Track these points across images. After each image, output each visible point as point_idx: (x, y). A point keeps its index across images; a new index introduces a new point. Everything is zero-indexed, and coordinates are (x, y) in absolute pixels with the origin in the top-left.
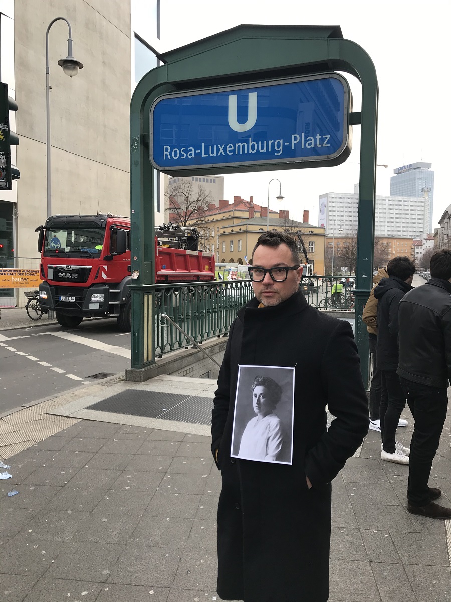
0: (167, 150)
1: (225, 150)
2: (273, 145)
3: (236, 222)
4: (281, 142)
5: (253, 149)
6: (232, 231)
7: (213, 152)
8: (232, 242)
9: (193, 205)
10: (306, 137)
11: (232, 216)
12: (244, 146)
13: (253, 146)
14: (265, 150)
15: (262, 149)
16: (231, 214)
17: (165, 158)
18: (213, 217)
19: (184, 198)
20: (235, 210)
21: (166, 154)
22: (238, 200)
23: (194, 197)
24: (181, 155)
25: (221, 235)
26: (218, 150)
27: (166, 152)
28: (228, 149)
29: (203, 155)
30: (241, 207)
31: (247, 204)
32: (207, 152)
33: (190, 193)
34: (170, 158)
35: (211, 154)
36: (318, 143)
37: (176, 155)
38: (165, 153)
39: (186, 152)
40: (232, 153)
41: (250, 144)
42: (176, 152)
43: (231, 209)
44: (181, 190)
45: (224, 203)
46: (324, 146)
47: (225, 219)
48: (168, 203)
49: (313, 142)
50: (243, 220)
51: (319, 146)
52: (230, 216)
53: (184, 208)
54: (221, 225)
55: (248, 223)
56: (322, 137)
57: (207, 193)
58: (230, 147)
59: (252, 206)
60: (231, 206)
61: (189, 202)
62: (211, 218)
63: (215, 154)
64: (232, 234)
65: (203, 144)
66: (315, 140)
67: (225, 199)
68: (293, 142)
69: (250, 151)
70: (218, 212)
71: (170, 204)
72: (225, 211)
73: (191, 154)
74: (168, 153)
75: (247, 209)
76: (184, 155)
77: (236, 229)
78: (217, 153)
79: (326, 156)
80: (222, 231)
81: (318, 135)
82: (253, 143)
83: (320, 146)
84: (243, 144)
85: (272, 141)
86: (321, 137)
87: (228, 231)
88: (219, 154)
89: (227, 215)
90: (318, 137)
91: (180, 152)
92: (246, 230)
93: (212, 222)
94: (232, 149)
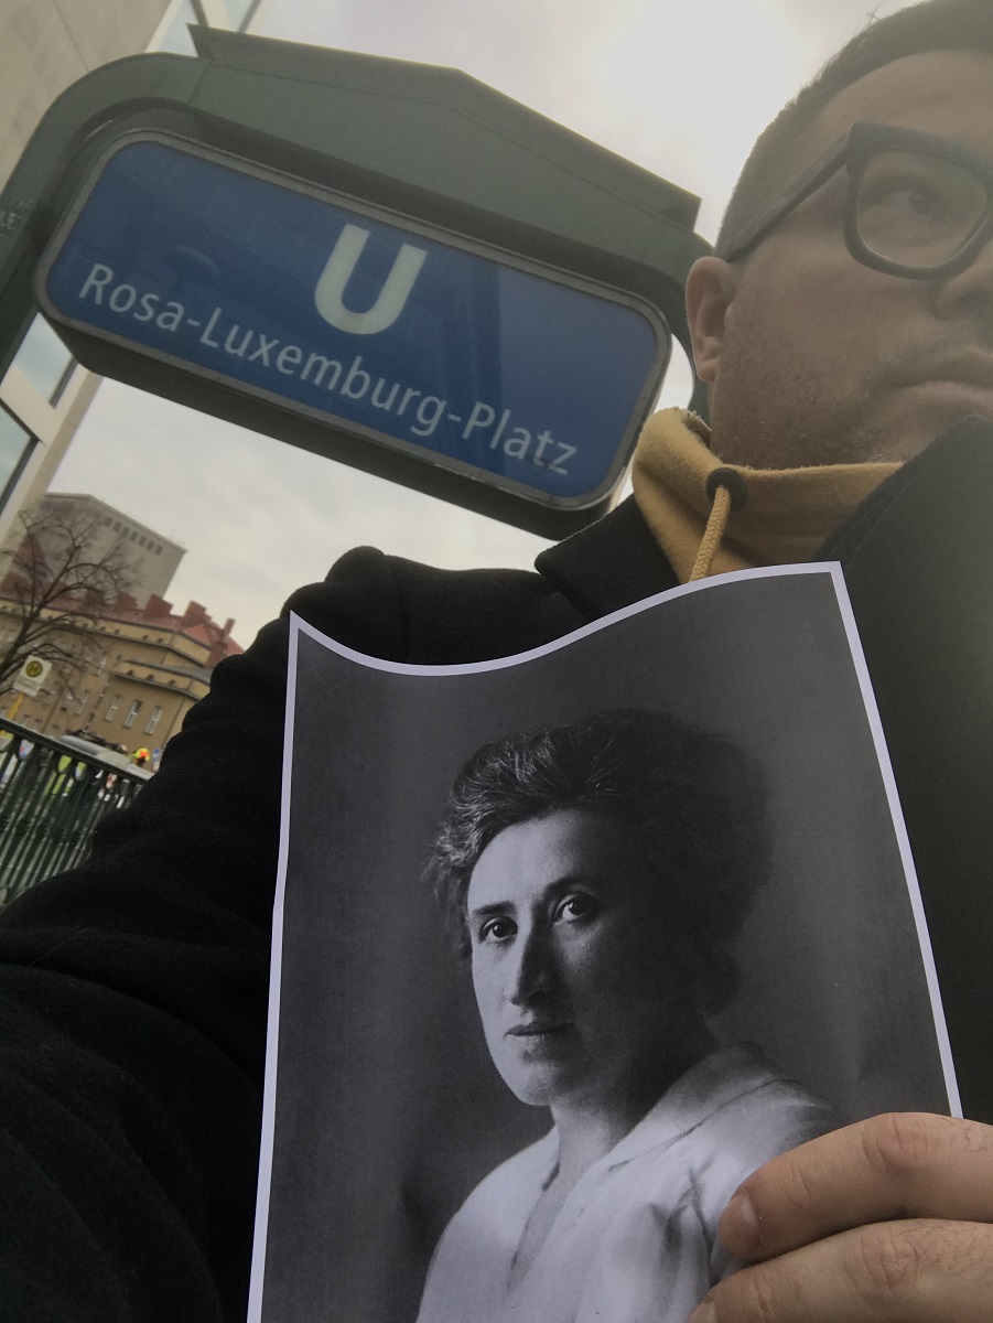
0: (101, 276)
1: (274, 353)
2: (415, 402)
3: (170, 661)
4: (441, 405)
5: (356, 387)
6: (151, 677)
7: (235, 345)
8: (139, 704)
9: (82, 571)
10: (512, 423)
11: (166, 643)
12: (331, 370)
13: (358, 382)
14: (387, 406)
15: (382, 399)
16: (167, 639)
17: (83, 295)
18: (117, 626)
19: (67, 544)
20: (180, 633)
21: (93, 289)
22: (196, 614)
23: (93, 555)
24: (138, 308)
25: (118, 678)
26: (255, 345)
27: (97, 280)
28: (283, 356)
29: (205, 339)
30: (197, 632)
31: (213, 632)
32: (218, 336)
33: (89, 541)
34: (98, 300)
35: (228, 348)
36: (539, 453)
37: (121, 301)
38: (91, 281)
39: (160, 307)
40: (291, 372)
41: (354, 372)
42: (126, 294)
43: (171, 627)
44: (67, 523)
45: (160, 608)
46: (551, 467)
47: (143, 644)
48: (20, 540)
49: (525, 444)
50: (188, 665)
51: (537, 462)
52: (160, 640)
53: (56, 567)
54: (129, 653)
55: (199, 675)
56: (556, 442)
57: (130, 560)
58: (291, 354)
59: (226, 641)
60: (175, 622)
61: (74, 559)
62: (110, 628)
63: (240, 352)
64: (148, 685)
65: (217, 312)
66: (534, 444)
67: (167, 598)
68: (473, 422)
69: (346, 390)
70: (135, 620)
71: (24, 545)
72: (154, 624)
73: (168, 321)
74: (100, 285)
75: (208, 643)
76: (144, 313)
77: (163, 679)
78: (249, 352)
79: (547, 496)
80: (124, 669)
81: (547, 433)
82: (363, 373)
83: (541, 464)
84: (333, 363)
85: (418, 393)
86: (551, 441)
87: (141, 673)
88: (252, 358)
89: (153, 637)
90: (545, 439)
91: (140, 296)
92: (187, 689)
93: (109, 637)
94: (297, 361)
